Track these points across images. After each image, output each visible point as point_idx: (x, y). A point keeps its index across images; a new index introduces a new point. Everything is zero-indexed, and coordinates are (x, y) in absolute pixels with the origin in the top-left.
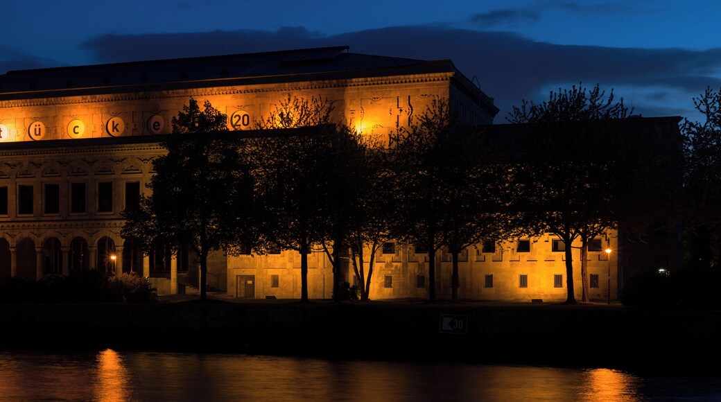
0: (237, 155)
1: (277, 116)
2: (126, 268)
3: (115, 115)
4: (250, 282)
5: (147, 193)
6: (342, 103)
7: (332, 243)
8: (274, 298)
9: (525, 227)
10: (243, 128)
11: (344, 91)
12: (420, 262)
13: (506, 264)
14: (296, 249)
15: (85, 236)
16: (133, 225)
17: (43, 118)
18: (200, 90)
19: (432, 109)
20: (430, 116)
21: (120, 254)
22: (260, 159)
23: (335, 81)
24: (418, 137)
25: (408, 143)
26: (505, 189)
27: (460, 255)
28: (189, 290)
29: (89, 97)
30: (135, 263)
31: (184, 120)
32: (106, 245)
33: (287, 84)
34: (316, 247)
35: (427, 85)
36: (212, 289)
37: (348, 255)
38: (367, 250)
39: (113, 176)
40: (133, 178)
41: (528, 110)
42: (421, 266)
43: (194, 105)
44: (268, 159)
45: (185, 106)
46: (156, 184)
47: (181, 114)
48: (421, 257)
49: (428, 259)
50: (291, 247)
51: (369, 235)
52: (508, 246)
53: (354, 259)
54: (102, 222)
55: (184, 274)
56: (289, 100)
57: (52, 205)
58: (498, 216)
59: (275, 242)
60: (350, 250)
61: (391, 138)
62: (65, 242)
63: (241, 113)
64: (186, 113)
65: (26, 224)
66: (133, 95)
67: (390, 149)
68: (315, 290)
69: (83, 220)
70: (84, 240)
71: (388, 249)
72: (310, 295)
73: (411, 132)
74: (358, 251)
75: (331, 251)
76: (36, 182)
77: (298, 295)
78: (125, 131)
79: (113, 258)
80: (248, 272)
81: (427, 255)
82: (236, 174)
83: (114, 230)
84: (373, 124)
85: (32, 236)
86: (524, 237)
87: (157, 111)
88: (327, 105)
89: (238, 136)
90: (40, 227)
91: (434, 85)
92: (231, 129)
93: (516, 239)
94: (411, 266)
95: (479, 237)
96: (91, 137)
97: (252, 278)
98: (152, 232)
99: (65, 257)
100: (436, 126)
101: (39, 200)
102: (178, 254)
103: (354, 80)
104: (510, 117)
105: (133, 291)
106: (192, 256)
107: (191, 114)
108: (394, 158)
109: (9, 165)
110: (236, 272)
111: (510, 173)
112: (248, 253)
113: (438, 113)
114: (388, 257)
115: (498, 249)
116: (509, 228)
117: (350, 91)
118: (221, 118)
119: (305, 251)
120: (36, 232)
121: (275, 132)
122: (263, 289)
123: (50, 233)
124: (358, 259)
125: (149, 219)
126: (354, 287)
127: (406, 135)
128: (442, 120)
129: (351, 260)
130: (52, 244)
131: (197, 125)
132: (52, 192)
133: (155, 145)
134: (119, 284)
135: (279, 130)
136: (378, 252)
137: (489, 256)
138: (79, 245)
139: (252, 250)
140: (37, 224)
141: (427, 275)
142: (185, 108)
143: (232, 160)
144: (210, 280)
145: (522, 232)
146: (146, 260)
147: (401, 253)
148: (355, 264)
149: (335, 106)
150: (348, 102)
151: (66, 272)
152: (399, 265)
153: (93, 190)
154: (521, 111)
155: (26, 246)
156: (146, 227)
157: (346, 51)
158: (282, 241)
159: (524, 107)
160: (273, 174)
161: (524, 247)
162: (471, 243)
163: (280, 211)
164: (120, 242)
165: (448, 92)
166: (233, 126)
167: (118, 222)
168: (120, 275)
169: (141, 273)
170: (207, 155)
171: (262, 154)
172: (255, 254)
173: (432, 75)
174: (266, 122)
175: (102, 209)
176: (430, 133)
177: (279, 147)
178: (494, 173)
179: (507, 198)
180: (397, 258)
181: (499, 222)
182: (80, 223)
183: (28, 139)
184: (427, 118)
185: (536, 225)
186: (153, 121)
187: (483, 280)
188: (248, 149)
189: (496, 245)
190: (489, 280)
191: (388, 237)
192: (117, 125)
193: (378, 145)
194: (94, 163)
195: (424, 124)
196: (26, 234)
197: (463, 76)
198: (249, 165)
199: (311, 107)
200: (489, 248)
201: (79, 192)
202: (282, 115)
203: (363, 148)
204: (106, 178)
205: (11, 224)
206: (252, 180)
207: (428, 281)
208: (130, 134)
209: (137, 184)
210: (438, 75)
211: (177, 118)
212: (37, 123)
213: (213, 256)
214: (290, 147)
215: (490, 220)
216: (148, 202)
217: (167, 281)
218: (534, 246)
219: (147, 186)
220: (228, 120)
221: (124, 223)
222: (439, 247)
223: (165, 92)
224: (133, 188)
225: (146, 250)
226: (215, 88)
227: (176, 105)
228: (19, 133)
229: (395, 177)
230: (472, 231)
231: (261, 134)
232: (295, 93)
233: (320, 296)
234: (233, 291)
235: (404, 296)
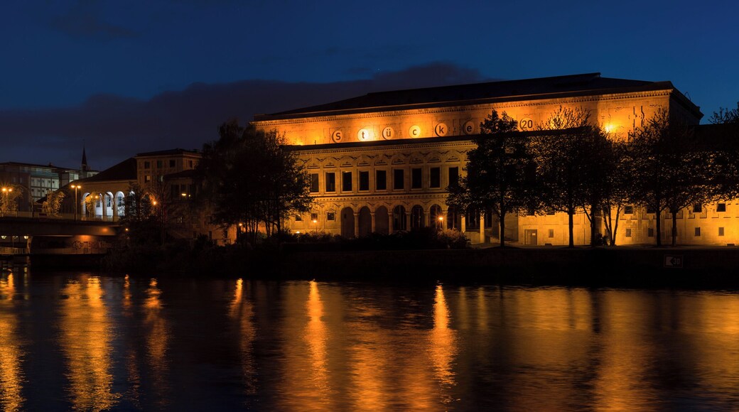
0: (525, 148)
1: (552, 120)
2: (450, 226)
3: (441, 122)
4: (534, 234)
5: (464, 174)
6: (596, 111)
7: (590, 207)
8: (550, 244)
9: (722, 194)
10: (529, 130)
11: (597, 103)
12: (651, 219)
13: (709, 220)
14: (565, 211)
15: (422, 204)
16: (454, 196)
17: (393, 125)
18: (499, 104)
19: (657, 114)
20: (657, 120)
21: (446, 216)
22: (540, 151)
23: (591, 97)
24: (648, 133)
25: (641, 138)
26: (708, 169)
27: (677, 214)
28: (493, 240)
29: (423, 110)
30: (456, 222)
31: (488, 124)
32: (436, 210)
33: (558, 99)
34: (578, 210)
35: (654, 98)
36: (509, 240)
37: (601, 215)
38: (614, 211)
39: (440, 163)
40: (454, 164)
41: (724, 115)
42: (651, 222)
43: (495, 114)
44: (546, 150)
45: (489, 115)
46: (470, 169)
47: (486, 121)
48: (652, 216)
49: (656, 217)
50: (562, 210)
51: (615, 201)
52: (710, 208)
53: (605, 218)
54: (433, 195)
55: (489, 230)
56: (561, 110)
57: (399, 183)
58: (704, 187)
59: (551, 206)
60: (602, 211)
61: (629, 135)
62: (408, 209)
63: (527, 120)
64: (489, 120)
65: (382, 196)
66: (453, 108)
67: (629, 142)
68: (578, 239)
69: (420, 193)
70: (421, 207)
71: (628, 210)
72: (575, 242)
73: (643, 130)
74: (608, 212)
75: (589, 212)
76: (388, 168)
77: (567, 242)
78: (448, 133)
79: (441, 219)
80: (533, 228)
81: (655, 214)
82: (525, 161)
83: (441, 200)
84: (617, 125)
85: (385, 205)
86: (721, 202)
87: (469, 119)
88: (586, 113)
89: (525, 135)
90: (390, 199)
91: (658, 98)
92: (521, 130)
93: (716, 202)
94: (644, 222)
95: (690, 202)
96: (424, 137)
97: (535, 231)
98: (467, 201)
99: (408, 219)
100: (661, 126)
101: (390, 181)
102: (485, 215)
103: (604, 96)
104: (712, 120)
105: (454, 241)
106: (494, 217)
107: (493, 120)
108: (631, 149)
109: (369, 157)
110: (524, 228)
111: (711, 158)
112: (533, 214)
113: (662, 118)
114: (628, 216)
115: (703, 210)
116: (711, 195)
117: (602, 103)
118: (514, 123)
119: (571, 213)
120: (388, 202)
121: (551, 132)
122: (543, 239)
123: (398, 203)
124: (607, 218)
125: (465, 192)
126: (605, 237)
127: (640, 133)
128: (665, 122)
129: (603, 219)
130: (399, 210)
131: (497, 128)
132: (399, 175)
133: (469, 142)
134: (445, 237)
135: (553, 130)
136: (622, 213)
137: (698, 214)
138: (417, 210)
139: (535, 212)
140: (389, 196)
141: (655, 229)
142: (489, 116)
143: (521, 152)
144: (507, 233)
145: (720, 198)
146: (463, 220)
147: (637, 213)
148: (605, 221)
149: (591, 113)
150: (600, 110)
151: (409, 229)
152: (636, 221)
153: (426, 174)
154: (719, 115)
155: (381, 211)
156: (463, 198)
157: (598, 76)
158: (556, 206)
159: (721, 112)
160: (550, 160)
161: (722, 208)
162: (685, 206)
163: (554, 186)
164: (445, 208)
165: (668, 103)
166: (522, 129)
167: (444, 194)
168: (446, 230)
169: (459, 228)
170: (504, 148)
171: (542, 147)
172: (537, 215)
173: (657, 91)
174: (545, 124)
175: (433, 186)
176: (656, 131)
177: (553, 142)
178: (701, 157)
179: (709, 175)
180: (634, 217)
181: (704, 191)
182: (418, 195)
183: (382, 139)
184: (654, 121)
185: (730, 193)
186: (467, 126)
187: (694, 231)
188: (532, 144)
189: (703, 207)
190: (698, 231)
191: (628, 202)
192: (443, 129)
193: (621, 140)
194: (427, 154)
195: (652, 125)
196: (381, 203)
197: (679, 92)
198: (533, 154)
199: (575, 114)
200: (698, 209)
201: (417, 174)
202: (555, 120)
203: (610, 142)
204: (436, 165)
205: (371, 197)
206: (535, 165)
207: (655, 232)
208: (451, 135)
209: (456, 169)
210: (661, 91)
211: (484, 123)
212: (388, 128)
213: (508, 217)
214: (560, 142)
215: (698, 190)
216: (464, 181)
217: (477, 234)
218: (728, 207)
219: (463, 169)
220: (519, 124)
221: (448, 195)
222: (663, 209)
223: (475, 106)
224: (454, 171)
225: (463, 213)
226: (509, 103)
227: (482, 114)
228: (377, 135)
229: (632, 161)
230: (685, 198)
231: (541, 133)
232: (564, 106)
233: (581, 243)
234: (523, 241)
235: (640, 243)
